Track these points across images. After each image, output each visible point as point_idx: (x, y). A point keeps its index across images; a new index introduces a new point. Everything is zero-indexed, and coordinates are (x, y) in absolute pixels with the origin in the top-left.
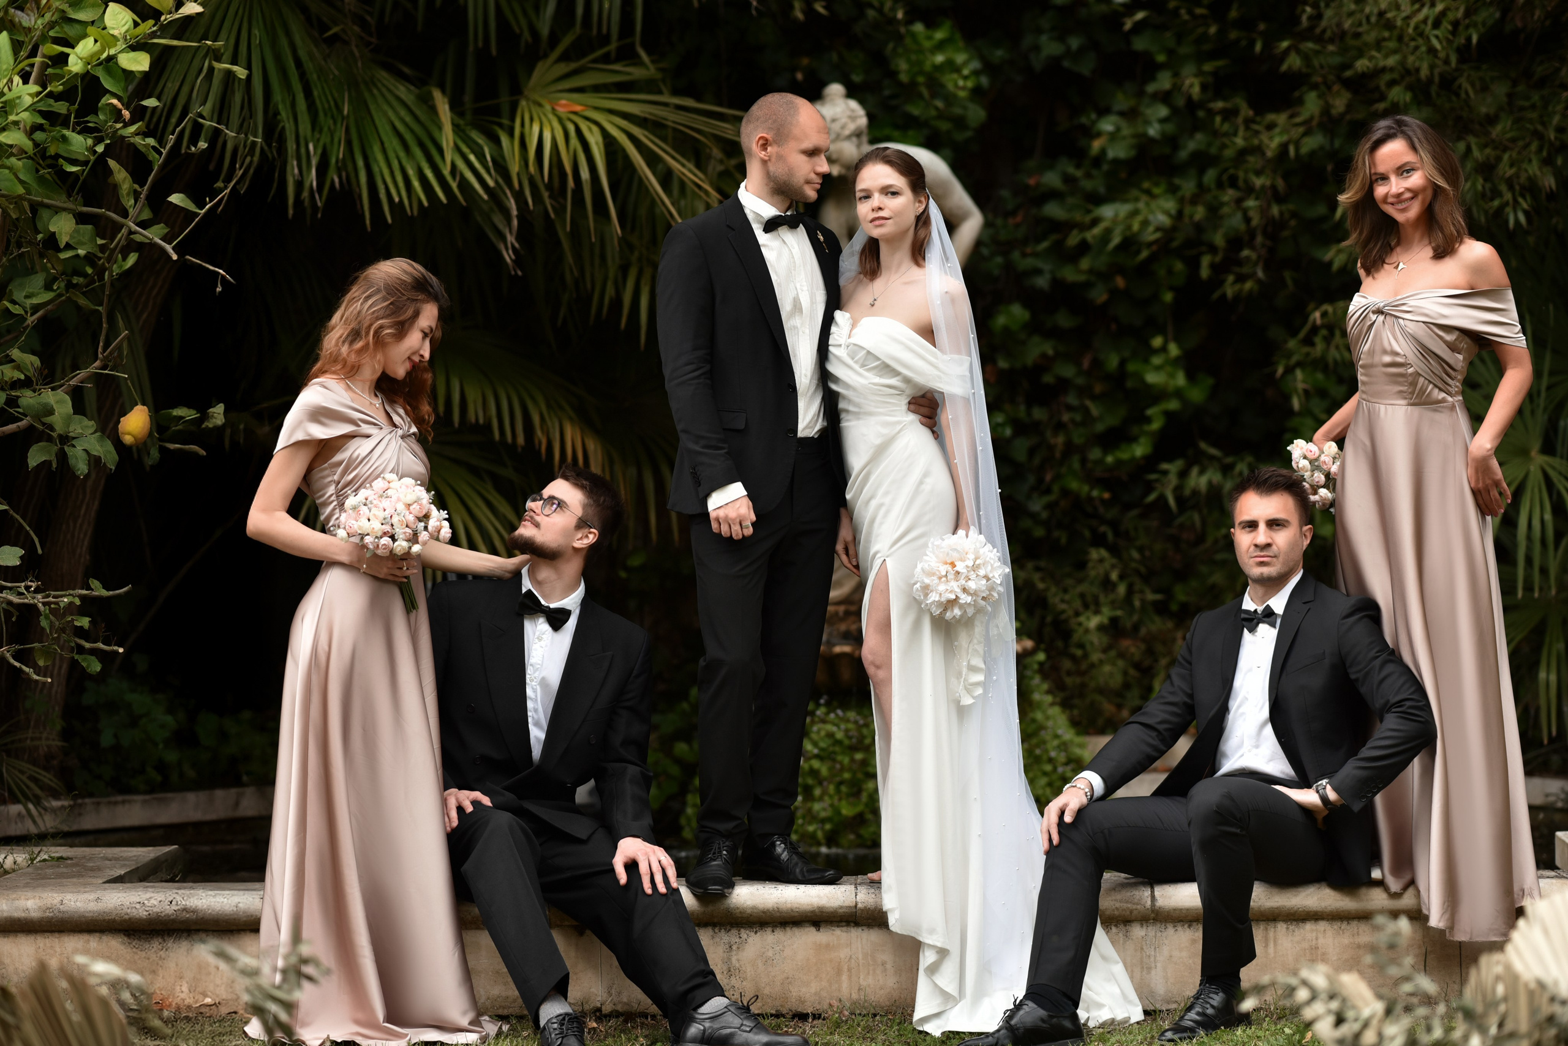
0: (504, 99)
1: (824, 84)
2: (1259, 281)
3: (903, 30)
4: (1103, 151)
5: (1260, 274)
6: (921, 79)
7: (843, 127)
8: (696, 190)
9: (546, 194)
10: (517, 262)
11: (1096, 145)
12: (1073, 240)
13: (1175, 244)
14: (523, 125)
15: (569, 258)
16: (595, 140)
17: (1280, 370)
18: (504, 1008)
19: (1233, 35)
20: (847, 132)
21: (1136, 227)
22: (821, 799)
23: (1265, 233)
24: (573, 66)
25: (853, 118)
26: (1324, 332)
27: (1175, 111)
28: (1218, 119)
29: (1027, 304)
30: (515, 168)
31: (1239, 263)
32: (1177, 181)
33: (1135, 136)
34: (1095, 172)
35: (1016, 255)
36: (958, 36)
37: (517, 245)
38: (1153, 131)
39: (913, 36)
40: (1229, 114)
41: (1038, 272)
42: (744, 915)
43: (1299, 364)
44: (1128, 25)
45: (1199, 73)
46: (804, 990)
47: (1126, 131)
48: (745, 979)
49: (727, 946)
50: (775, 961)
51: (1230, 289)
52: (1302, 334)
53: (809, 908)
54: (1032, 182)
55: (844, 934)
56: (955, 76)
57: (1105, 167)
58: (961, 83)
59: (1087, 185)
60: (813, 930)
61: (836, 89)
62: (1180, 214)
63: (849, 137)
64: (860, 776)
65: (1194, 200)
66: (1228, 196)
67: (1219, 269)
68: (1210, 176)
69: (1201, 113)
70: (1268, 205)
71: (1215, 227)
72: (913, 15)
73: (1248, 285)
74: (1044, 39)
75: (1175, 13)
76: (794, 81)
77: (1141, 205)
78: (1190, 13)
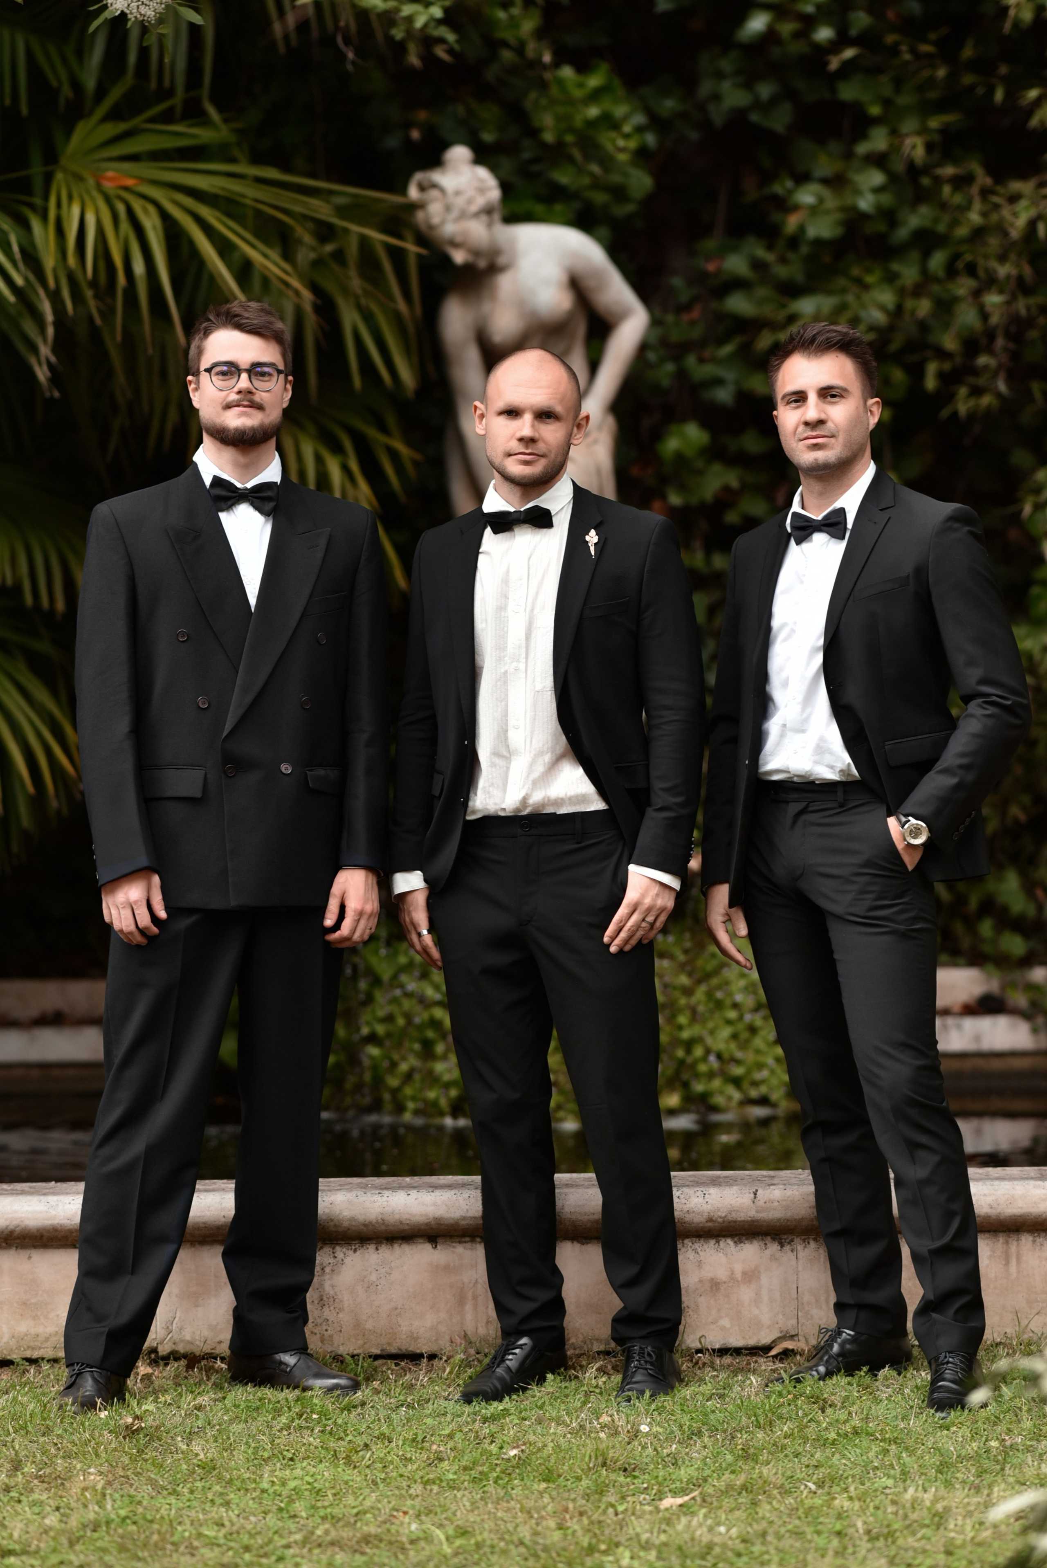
0: (36, 170)
1: (445, 145)
2: (1000, 396)
3: (547, 76)
4: (802, 229)
5: (1002, 386)
6: (569, 138)
7: (470, 202)
8: (282, 287)
9: (89, 294)
10: (56, 378)
11: (792, 222)
13: (894, 347)
14: (59, 205)
15: (120, 377)
16: (151, 224)
17: (1028, 509)
18: (33, 1349)
19: (968, 79)
20: (474, 208)
23: (1008, 335)
24: (123, 126)
25: (482, 190)
27: (893, 178)
28: (947, 190)
29: (704, 424)
30: (49, 262)
31: (975, 372)
32: (895, 267)
33: (843, 209)
34: (791, 256)
35: (691, 361)
36: (617, 83)
37: (53, 359)
38: (865, 203)
39: (560, 82)
40: (962, 183)
41: (718, 382)
42: (340, 1229)
44: (834, 64)
45: (922, 131)
46: (416, 1323)
47: (831, 202)
48: (341, 1310)
50: (379, 1287)
51: (963, 405)
53: (423, 1220)
54: (711, 267)
55: (468, 1252)
56: (613, 134)
57: (804, 250)
58: (621, 143)
59: (782, 272)
60: (428, 1246)
61: (460, 154)
62: (898, 311)
63: (476, 215)
65: (918, 291)
66: (963, 286)
67: (948, 380)
68: (937, 261)
69: (925, 181)
70: (1013, 299)
71: (946, 326)
72: (562, 57)
73: (986, 400)
74: (726, 86)
75: (894, 51)
76: (408, 141)
77: (850, 298)
78: (913, 51)
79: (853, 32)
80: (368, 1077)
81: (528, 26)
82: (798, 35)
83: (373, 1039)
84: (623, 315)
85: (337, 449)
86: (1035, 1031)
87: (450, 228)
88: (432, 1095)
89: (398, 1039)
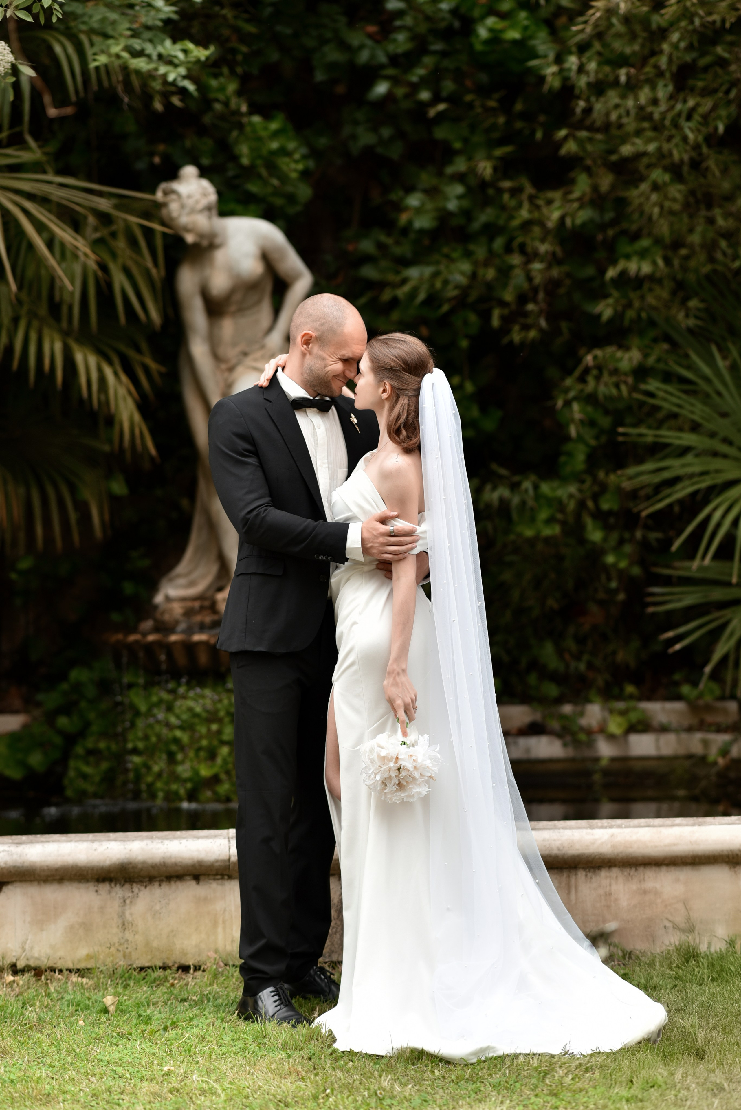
2: (541, 330)
3: (244, 120)
4: (410, 223)
5: (543, 323)
6: (259, 162)
7: (197, 202)
11: (404, 218)
12: (386, 296)
13: (470, 299)
17: (560, 403)
19: (519, 125)
20: (200, 206)
21: (438, 285)
22: (182, 762)
23: (547, 291)
25: (205, 195)
26: (595, 372)
27: (470, 190)
28: (506, 197)
31: (526, 314)
32: (472, 247)
33: (437, 210)
34: (404, 240)
36: (289, 127)
38: (452, 205)
39: (252, 125)
40: (516, 192)
43: (576, 398)
44: (432, 112)
45: (491, 158)
46: (186, 942)
47: (429, 206)
48: (136, 933)
49: (122, 901)
50: (162, 915)
51: (516, 336)
52: (577, 373)
53: (190, 862)
54: (350, 248)
55: (219, 887)
56: (287, 160)
57: (412, 236)
58: (293, 166)
59: (398, 251)
60: (193, 883)
61: (190, 171)
62: (474, 276)
63: (201, 211)
64: (215, 742)
65: (486, 264)
66: (516, 259)
67: (507, 321)
68: (499, 243)
69: (491, 191)
70: (549, 267)
71: (505, 286)
72: (254, 109)
73: (533, 334)
74: (360, 130)
75: (470, 106)
76: (152, 165)
77: (442, 268)
78: (483, 106)
79: (444, 94)
80: (131, 775)
81: (232, 87)
82: (407, 96)
83: (135, 751)
84: (297, 277)
85: (110, 363)
86: (565, 745)
87: (184, 220)
88: (174, 787)
89: (150, 752)
